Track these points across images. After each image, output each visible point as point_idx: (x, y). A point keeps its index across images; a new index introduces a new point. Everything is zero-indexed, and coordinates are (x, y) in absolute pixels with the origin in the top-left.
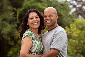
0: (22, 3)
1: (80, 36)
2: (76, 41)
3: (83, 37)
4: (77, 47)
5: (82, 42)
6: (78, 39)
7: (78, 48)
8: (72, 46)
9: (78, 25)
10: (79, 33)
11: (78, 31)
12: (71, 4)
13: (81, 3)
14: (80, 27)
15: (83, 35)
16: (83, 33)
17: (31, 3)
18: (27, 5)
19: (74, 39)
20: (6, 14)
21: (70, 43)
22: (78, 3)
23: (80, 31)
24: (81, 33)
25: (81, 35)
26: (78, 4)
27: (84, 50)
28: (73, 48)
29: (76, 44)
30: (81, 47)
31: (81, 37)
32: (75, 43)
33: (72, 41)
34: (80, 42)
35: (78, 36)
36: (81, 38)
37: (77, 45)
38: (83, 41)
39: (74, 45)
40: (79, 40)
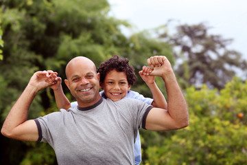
0: (58, 43)
1: (196, 130)
2: (186, 141)
3: (204, 133)
4: (189, 154)
5: (201, 143)
6: (192, 137)
7: (191, 158)
8: (178, 152)
9: (192, 102)
10: (195, 123)
11: (193, 118)
12: (178, 44)
13: (203, 42)
14: (199, 107)
15: (205, 128)
16: (203, 123)
17: (79, 45)
18: (69, 49)
19: (183, 137)
20: (16, 69)
21: (174, 145)
22: (194, 40)
23: (197, 119)
24: (199, 123)
25: (199, 127)
26: (194, 44)
27: (205, 162)
28: (178, 156)
29: (188, 149)
30: (199, 157)
31: (199, 131)
32: (183, 146)
33: (179, 140)
34: (195, 145)
35: (193, 129)
36: (198, 134)
37: (190, 151)
38: (204, 141)
39: (182, 152)
40: (195, 139)
